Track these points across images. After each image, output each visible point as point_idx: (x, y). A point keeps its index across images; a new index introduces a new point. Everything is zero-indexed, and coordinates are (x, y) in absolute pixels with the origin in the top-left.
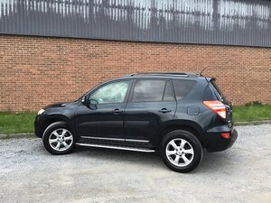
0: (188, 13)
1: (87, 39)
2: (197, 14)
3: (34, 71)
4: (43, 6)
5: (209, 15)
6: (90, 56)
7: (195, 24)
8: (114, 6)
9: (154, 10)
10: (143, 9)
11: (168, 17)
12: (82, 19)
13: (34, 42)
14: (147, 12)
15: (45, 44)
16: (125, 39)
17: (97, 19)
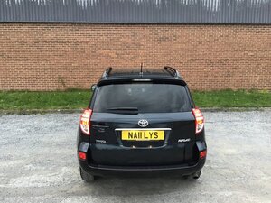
1: (158, 24)
3: (113, 55)
6: (160, 40)
12: (154, 4)
15: (122, 30)
16: (194, 22)
17: (168, 4)
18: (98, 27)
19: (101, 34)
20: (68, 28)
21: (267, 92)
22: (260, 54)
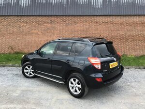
1: (65, 16)
3: (40, 33)
7: (132, 3)
12: (63, 5)
15: (44, 19)
16: (86, 14)
17: (71, 4)
18: (31, 18)
19: (33, 22)
20: (15, 18)
21: (133, 57)
22: (128, 33)
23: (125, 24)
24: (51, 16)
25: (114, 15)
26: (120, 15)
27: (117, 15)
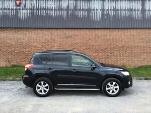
0: (124, 10)
2: (131, 10)
3: (39, 46)
4: (43, 13)
5: (138, 10)
6: (67, 37)
7: (129, 16)
8: (80, 10)
9: (103, 10)
10: (97, 10)
11: (112, 13)
12: (63, 18)
13: (39, 31)
14: (99, 11)
15: (44, 31)
16: (86, 27)
17: (71, 17)
18: (31, 30)
19: (32, 34)
22: (126, 45)
23: (123, 37)
24: (51, 28)
25: (112, 28)
26: (118, 28)
27: (115, 28)
